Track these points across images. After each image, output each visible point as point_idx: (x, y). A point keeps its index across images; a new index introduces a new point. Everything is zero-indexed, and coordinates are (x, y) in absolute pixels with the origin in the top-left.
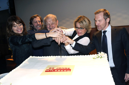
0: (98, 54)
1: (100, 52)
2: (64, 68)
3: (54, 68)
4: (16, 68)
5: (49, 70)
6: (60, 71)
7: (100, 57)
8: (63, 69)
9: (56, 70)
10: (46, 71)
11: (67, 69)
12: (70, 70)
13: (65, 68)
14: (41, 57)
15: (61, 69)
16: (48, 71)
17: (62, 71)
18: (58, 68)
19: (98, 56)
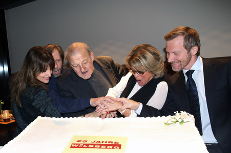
2: (106, 142)
3: (86, 142)
4: (15, 138)
5: (77, 144)
6: (100, 148)
7: (180, 121)
8: (104, 143)
9: (92, 146)
10: (71, 147)
11: (113, 143)
13: (109, 142)
15: (101, 143)
16: (76, 146)
17: (104, 147)
18: (94, 141)
19: (175, 120)
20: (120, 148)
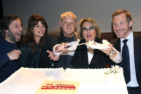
0: (112, 67)
1: (114, 66)
2: (66, 85)
3: (53, 85)
5: (46, 87)
6: (61, 89)
7: (114, 71)
8: (64, 86)
9: (56, 88)
10: (42, 88)
11: (71, 86)
12: (74, 88)
13: (68, 85)
14: (35, 69)
15: (62, 86)
16: (45, 88)
18: (58, 85)
19: (111, 71)
20: (74, 89)
